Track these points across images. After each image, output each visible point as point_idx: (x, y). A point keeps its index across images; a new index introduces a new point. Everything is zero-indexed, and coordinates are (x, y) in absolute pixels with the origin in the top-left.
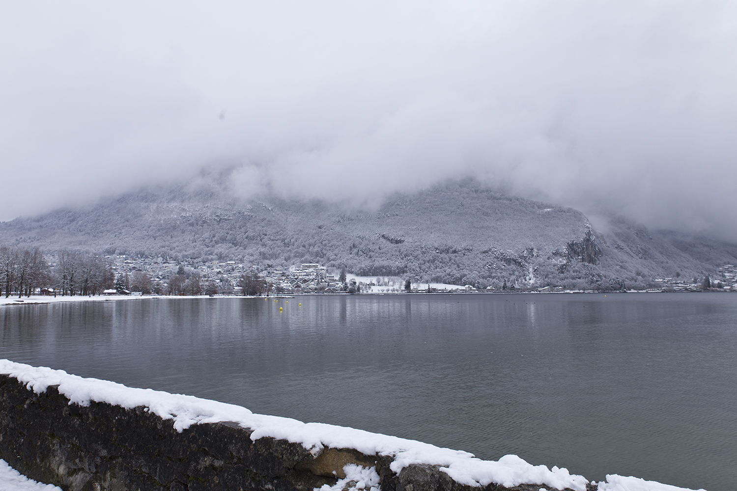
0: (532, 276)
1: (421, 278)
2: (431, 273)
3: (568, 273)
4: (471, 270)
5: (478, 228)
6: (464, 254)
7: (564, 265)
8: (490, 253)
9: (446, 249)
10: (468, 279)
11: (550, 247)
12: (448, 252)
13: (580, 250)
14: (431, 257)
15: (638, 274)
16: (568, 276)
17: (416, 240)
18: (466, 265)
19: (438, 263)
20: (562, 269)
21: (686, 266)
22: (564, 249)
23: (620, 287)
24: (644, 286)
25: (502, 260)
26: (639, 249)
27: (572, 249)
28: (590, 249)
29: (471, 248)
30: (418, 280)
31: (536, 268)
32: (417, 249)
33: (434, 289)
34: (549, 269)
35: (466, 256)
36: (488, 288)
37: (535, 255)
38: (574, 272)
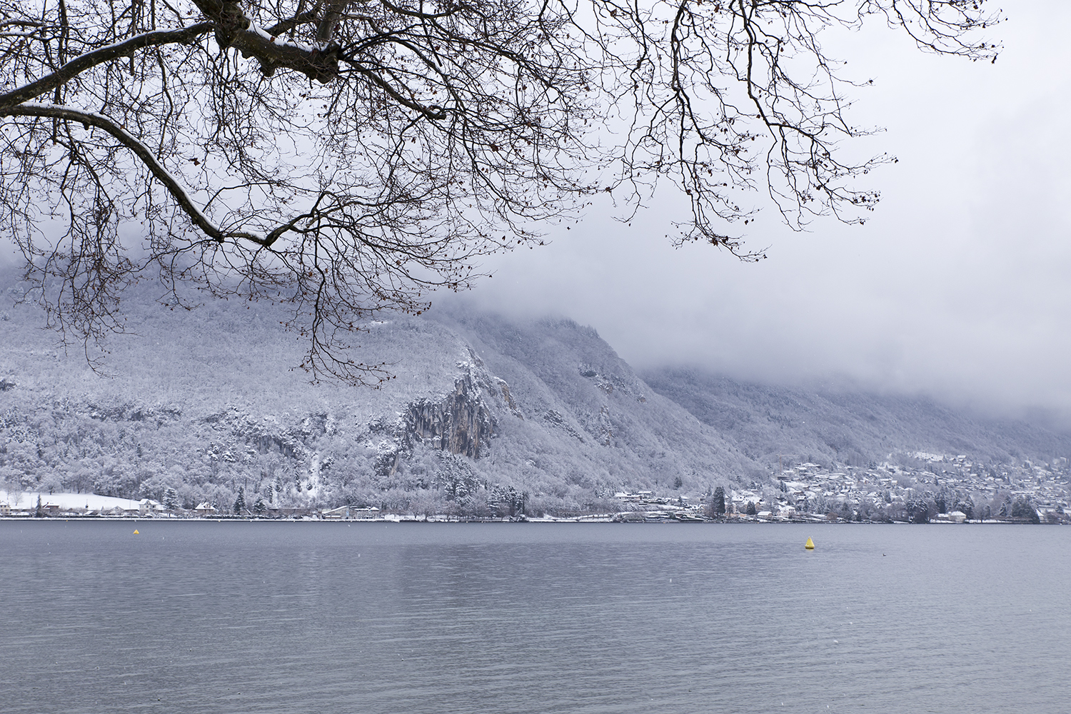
0: (317, 480)
1: (38, 479)
2: (66, 467)
3: (399, 474)
4: (168, 463)
5: (202, 359)
6: (160, 423)
7: (391, 455)
8: (223, 422)
9: (116, 410)
10: (154, 483)
11: (366, 412)
12: (121, 416)
13: (437, 420)
14: (75, 427)
15: (575, 479)
16: (397, 481)
17: (45, 384)
18: (159, 450)
19: (91, 442)
20: (385, 465)
21: (707, 463)
22: (398, 419)
23: (515, 509)
24: (576, 509)
25: (248, 441)
26: (604, 422)
27: (420, 419)
28: (466, 419)
29: (179, 408)
30: (29, 483)
31: (326, 461)
32: (44, 406)
33: (54, 509)
34: (355, 465)
35: (162, 429)
36: (200, 507)
37: (329, 429)
38: (412, 472)
